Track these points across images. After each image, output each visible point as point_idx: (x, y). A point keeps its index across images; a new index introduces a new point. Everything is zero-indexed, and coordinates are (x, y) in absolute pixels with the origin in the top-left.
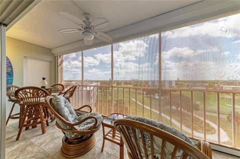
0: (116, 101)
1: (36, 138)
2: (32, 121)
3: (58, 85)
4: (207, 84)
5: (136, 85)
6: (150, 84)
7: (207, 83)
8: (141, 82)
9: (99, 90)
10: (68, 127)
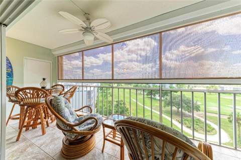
0: (116, 102)
1: (36, 138)
2: (32, 122)
3: (58, 85)
9: (99, 91)
10: (68, 128)
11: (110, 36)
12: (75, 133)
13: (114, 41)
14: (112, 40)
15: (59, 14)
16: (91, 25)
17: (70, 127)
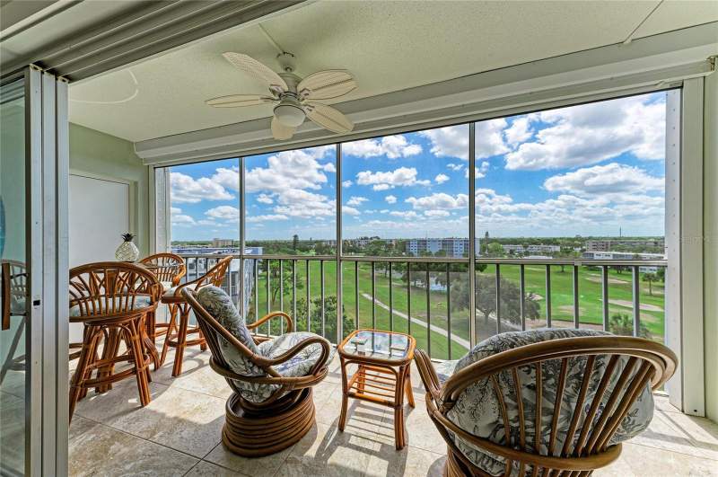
0: (316, 303)
1: (123, 418)
2: (95, 371)
3: (156, 256)
4: (558, 249)
5: (375, 254)
6: (414, 249)
7: (557, 244)
8: (388, 245)
9: (260, 272)
10: (256, 370)
11: (344, 113)
12: (274, 382)
13: (356, 127)
14: (351, 127)
15: (223, 58)
16: (300, 87)
17: (259, 368)
